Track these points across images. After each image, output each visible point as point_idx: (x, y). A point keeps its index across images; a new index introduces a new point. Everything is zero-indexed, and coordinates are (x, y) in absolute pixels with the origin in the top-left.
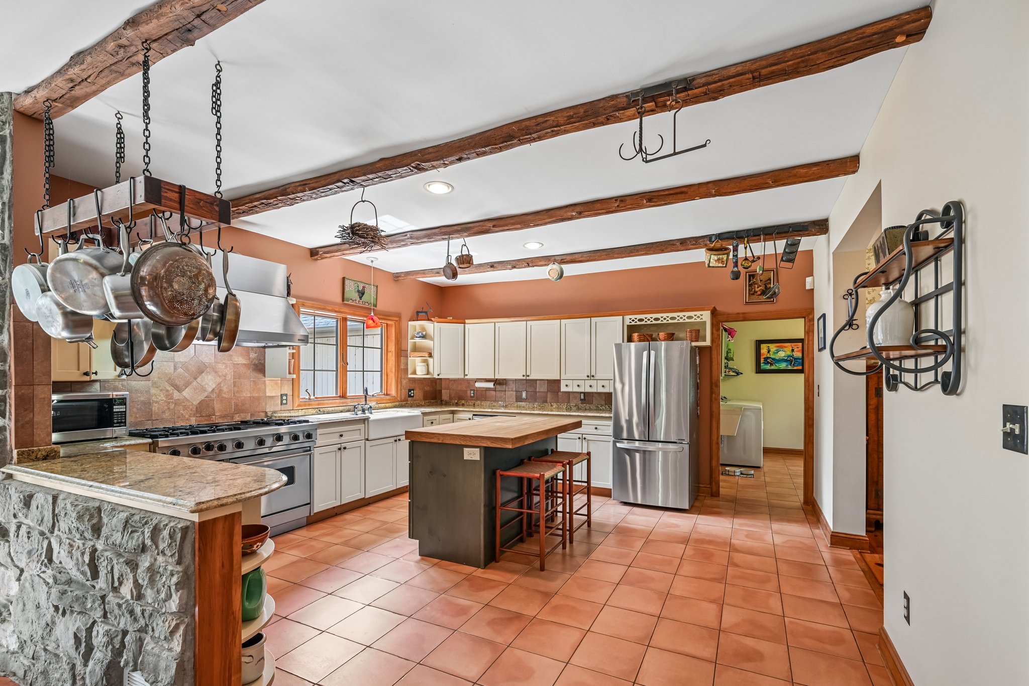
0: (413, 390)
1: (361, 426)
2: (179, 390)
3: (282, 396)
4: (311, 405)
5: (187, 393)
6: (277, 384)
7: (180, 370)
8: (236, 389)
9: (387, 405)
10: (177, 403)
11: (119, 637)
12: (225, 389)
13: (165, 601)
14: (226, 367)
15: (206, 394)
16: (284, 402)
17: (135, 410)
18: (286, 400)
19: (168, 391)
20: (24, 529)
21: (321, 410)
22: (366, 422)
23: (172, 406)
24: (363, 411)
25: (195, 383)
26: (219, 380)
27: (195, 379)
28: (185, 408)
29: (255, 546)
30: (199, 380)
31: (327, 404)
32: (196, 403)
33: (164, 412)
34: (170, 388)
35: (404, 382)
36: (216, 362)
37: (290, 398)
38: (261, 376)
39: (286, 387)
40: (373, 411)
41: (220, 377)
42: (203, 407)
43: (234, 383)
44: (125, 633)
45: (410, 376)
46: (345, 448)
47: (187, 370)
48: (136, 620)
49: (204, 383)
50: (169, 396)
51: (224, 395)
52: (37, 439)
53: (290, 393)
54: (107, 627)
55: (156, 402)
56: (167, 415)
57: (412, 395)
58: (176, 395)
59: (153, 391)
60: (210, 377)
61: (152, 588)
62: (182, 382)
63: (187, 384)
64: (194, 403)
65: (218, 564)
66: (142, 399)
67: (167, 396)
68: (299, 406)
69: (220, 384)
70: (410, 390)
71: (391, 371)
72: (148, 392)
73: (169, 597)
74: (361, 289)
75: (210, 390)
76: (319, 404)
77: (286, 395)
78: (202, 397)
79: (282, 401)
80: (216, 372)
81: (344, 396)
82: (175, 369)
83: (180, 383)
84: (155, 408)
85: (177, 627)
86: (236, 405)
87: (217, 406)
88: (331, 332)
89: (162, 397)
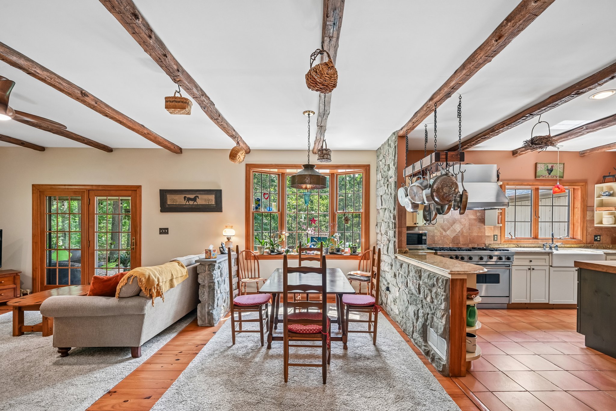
0: (600, 236)
1: (547, 257)
2: (445, 231)
3: (494, 236)
4: (512, 242)
5: (448, 232)
6: (491, 229)
7: (446, 222)
8: (470, 231)
9: (573, 246)
10: (444, 237)
11: (426, 315)
12: (465, 231)
13: (440, 304)
14: (465, 220)
15: (456, 233)
16: (496, 239)
17: (429, 239)
18: (497, 238)
19: (441, 231)
20: (400, 275)
21: (519, 245)
22: (551, 255)
23: (442, 238)
24: (551, 248)
25: (451, 228)
26: (462, 227)
27: (452, 226)
28: (447, 239)
29: (473, 296)
30: (453, 226)
31: (523, 242)
32: (452, 237)
33: (439, 241)
34: (442, 230)
35: (590, 230)
36: (461, 218)
37: (499, 237)
38: (482, 225)
39: (497, 231)
40: (558, 249)
41: (462, 225)
42: (455, 239)
43: (469, 228)
44: (428, 314)
45: (595, 225)
46: (533, 269)
47: (448, 222)
48: (431, 310)
49: (455, 228)
50: (441, 234)
51: (465, 234)
52: (403, 246)
53: (499, 234)
54: (423, 311)
55: (437, 236)
56: (440, 242)
57: (598, 239)
58: (444, 233)
59: (436, 231)
60: (458, 225)
61: (436, 299)
62: (447, 228)
63: (449, 228)
64: (451, 237)
65: (458, 297)
66: (431, 234)
67: (440, 233)
68: (504, 242)
69: (462, 228)
70: (596, 236)
71: (577, 222)
72: (434, 231)
73: (441, 303)
74: (549, 167)
75: (458, 231)
76: (517, 242)
77: (497, 235)
78: (454, 235)
79: (494, 238)
80: (461, 223)
81: (536, 238)
82: (444, 222)
83: (446, 228)
84: (436, 238)
85: (444, 315)
86: (470, 239)
87: (461, 239)
88: (528, 197)
89: (439, 234)
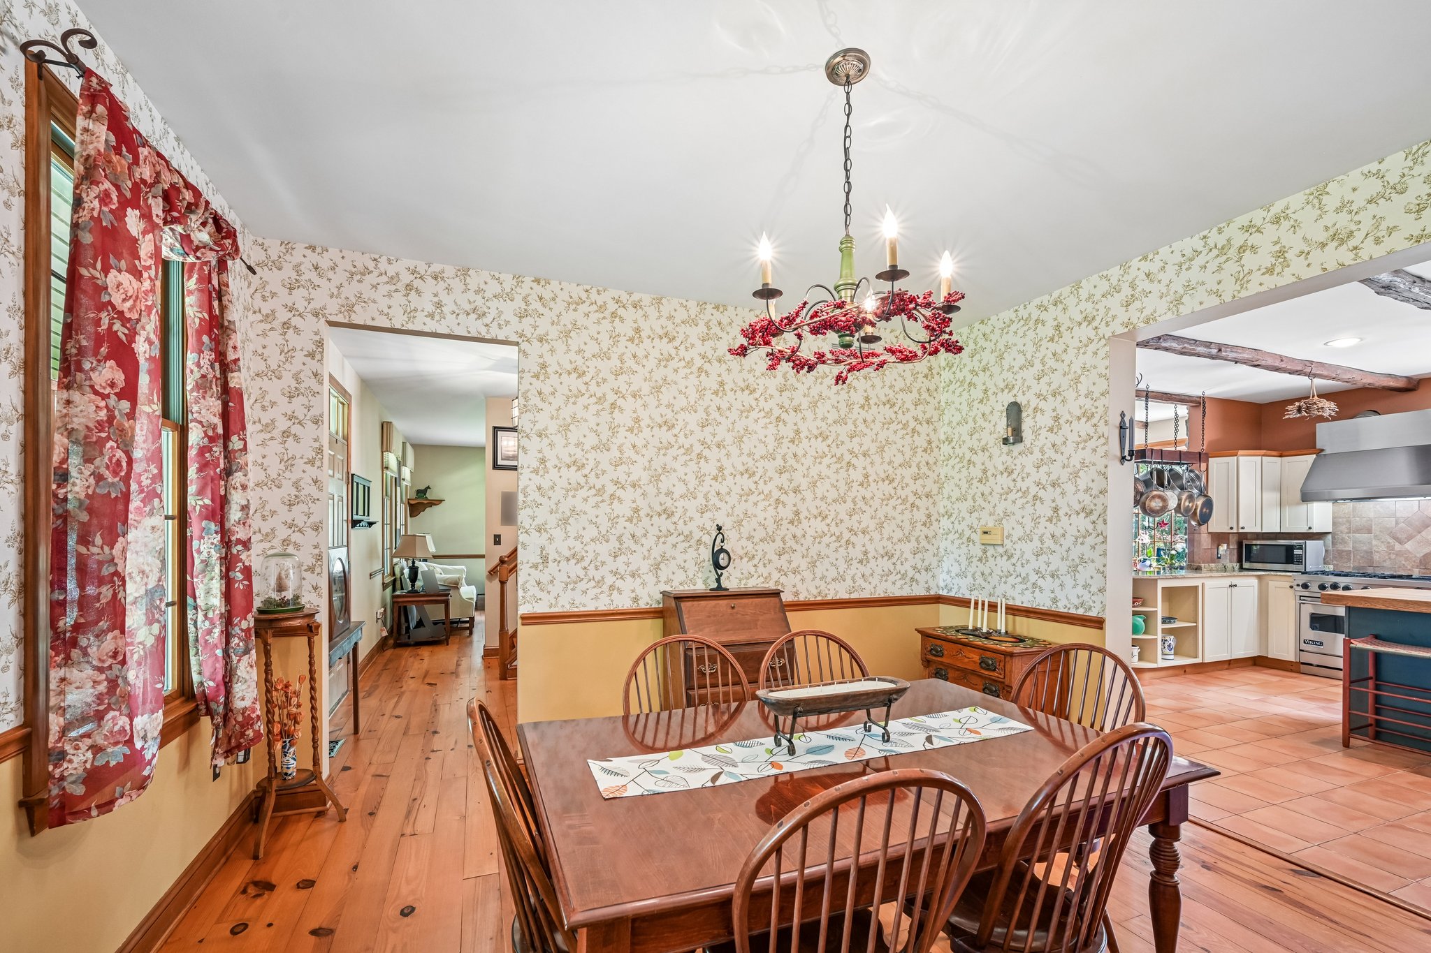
2: (1401, 543)
5: (1409, 546)
7: (1401, 524)
10: (1398, 554)
19: (1388, 543)
23: (1393, 556)
25: (1418, 537)
27: (1419, 532)
28: (1407, 559)
30: (1423, 533)
32: (1420, 555)
33: (1384, 562)
34: (1391, 541)
42: (1428, 560)
47: (1408, 524)
50: (1390, 547)
55: (1378, 552)
56: (1388, 564)
58: (1398, 547)
59: (1374, 542)
62: (1405, 536)
63: (1410, 538)
64: (1417, 556)
66: (1365, 549)
67: (1388, 547)
72: (1370, 543)
82: (1397, 523)
83: (1402, 536)
84: (1376, 557)
89: (1383, 548)
